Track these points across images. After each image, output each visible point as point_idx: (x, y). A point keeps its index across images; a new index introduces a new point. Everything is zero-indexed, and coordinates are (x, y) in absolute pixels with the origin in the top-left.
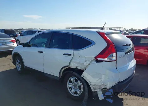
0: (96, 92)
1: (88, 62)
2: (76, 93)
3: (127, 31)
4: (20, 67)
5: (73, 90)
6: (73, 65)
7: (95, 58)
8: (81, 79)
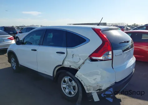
0: (91, 93)
1: (82, 61)
2: (70, 93)
3: (129, 26)
4: (15, 65)
5: (67, 91)
6: (67, 64)
7: (90, 56)
8: (75, 79)
